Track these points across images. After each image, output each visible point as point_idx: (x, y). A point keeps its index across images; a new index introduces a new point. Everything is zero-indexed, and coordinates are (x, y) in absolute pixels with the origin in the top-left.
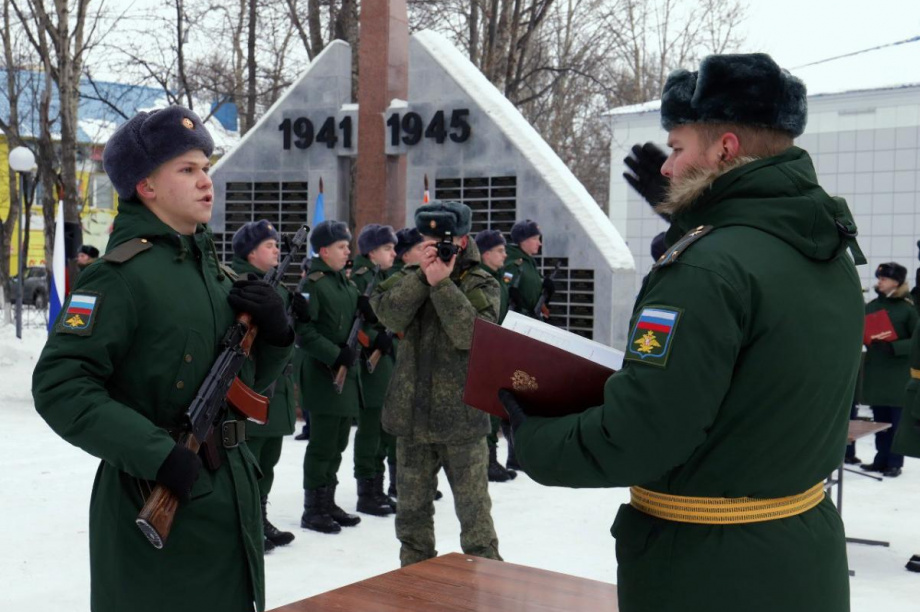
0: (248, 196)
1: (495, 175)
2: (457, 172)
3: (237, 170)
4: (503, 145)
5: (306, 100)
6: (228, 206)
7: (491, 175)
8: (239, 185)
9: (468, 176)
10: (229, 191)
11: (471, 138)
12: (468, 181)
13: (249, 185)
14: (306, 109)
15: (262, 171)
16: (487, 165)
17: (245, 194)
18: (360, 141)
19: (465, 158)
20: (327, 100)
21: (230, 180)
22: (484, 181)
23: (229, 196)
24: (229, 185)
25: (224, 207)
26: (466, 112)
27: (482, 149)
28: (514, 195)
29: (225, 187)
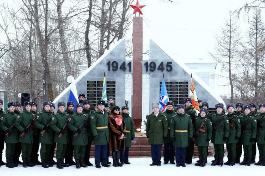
0: (95, 85)
1: (181, 81)
2: (167, 80)
3: (91, 77)
4: (183, 73)
5: (114, 56)
6: (88, 89)
7: (179, 81)
8: (91, 82)
9: (171, 81)
10: (88, 84)
11: (172, 71)
12: (171, 83)
13: (95, 82)
14: (115, 59)
15: (99, 77)
16: (178, 78)
17: (94, 85)
18: (133, 70)
19: (170, 76)
20: (122, 56)
21: (88, 80)
22: (177, 83)
23: (88, 85)
24: (88, 82)
25: (86, 89)
26: (171, 63)
27: (176, 74)
28: (188, 87)
29: (87, 82)
